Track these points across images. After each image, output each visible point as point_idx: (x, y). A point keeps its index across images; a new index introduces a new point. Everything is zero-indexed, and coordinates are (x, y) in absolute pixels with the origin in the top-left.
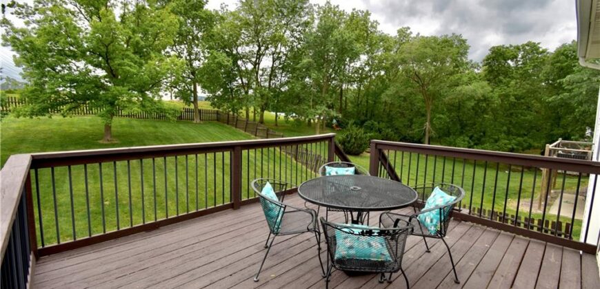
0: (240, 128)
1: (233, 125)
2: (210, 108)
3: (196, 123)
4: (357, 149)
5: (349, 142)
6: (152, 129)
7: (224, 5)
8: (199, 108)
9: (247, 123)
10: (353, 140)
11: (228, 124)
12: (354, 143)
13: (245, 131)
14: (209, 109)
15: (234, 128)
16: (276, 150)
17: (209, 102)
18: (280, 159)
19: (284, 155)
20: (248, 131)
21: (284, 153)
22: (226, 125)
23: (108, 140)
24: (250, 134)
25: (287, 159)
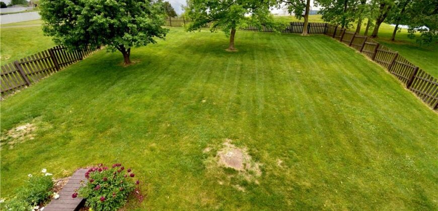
0: (344, 41)
1: (338, 38)
2: (322, 22)
3: (305, 36)
6: (265, 41)
8: (309, 21)
9: (354, 37)
11: (334, 37)
13: (351, 45)
14: (319, 22)
15: (339, 41)
16: (382, 71)
17: (321, 16)
18: (385, 82)
19: (392, 78)
20: (354, 46)
21: (393, 76)
22: (332, 38)
23: (231, 49)
24: (355, 49)
25: (396, 84)
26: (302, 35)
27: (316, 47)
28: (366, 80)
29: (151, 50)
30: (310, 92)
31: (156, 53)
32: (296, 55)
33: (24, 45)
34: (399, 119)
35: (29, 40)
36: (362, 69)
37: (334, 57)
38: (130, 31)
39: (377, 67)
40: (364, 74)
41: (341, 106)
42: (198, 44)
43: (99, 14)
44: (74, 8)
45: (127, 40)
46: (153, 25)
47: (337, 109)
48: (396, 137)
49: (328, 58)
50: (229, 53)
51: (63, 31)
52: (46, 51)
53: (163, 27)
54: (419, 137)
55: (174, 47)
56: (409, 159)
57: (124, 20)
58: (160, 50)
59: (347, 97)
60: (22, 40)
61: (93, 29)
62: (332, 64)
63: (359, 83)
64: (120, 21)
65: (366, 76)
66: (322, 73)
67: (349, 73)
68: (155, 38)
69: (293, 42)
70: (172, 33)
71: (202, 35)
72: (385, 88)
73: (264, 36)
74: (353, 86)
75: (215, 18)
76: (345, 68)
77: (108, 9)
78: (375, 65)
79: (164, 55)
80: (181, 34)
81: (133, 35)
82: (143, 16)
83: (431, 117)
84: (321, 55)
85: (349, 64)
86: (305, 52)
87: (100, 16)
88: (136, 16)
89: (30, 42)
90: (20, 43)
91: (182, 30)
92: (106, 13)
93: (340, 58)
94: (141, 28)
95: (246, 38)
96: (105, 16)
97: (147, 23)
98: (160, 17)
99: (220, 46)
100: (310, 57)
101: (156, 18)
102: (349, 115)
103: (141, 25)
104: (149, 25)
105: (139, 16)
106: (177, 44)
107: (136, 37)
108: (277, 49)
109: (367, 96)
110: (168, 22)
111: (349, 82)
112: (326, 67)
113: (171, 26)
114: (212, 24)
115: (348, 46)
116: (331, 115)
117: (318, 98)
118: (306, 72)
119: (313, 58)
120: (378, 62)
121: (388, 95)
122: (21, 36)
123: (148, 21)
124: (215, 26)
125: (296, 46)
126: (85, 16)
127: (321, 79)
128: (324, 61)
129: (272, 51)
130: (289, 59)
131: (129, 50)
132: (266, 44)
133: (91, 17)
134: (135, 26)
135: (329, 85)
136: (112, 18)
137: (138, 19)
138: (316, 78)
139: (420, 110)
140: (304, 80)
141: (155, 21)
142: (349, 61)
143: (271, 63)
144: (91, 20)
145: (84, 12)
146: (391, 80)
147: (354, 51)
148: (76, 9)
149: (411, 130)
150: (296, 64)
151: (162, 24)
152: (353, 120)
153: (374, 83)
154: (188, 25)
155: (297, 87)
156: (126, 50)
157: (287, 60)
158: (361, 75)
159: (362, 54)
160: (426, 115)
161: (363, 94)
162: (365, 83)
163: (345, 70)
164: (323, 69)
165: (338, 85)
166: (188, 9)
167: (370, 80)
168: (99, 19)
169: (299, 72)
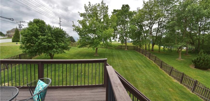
0: (140, 52)
1: (138, 51)
2: (133, 45)
3: (126, 50)
4: (204, 66)
5: (199, 62)
6: (110, 52)
7: (138, 8)
8: (127, 45)
9: (143, 51)
10: (202, 61)
11: (137, 51)
12: (202, 63)
13: (142, 54)
14: (131, 45)
15: (138, 52)
16: (152, 62)
17: (132, 43)
18: (153, 67)
19: (156, 65)
20: (143, 54)
21: (156, 64)
22: (136, 51)
23: (96, 55)
24: (144, 55)
25: (157, 67)
26: (125, 50)
27: (130, 55)
28: (146, 66)
29: (63, 55)
30: (124, 70)
31: (64, 56)
32: (121, 57)
33: (5, 53)
34: (154, 79)
35: (8, 51)
36: (145, 62)
37: (135, 58)
38: (55, 48)
39: (151, 61)
40: (145, 64)
41: (134, 74)
42: (83, 53)
43: (45, 42)
44: (35, 40)
45: (54, 51)
46: (65, 46)
47: (132, 75)
48: (152, 84)
49: (133, 58)
50: (95, 56)
51: (28, 48)
52: (17, 55)
53: (69, 47)
54: (160, 84)
55: (72, 54)
56: (155, 91)
57: (54, 44)
58: (66, 55)
59: (137, 71)
60: (5, 51)
61: (41, 47)
62: (134, 60)
63: (143, 67)
64: (52, 44)
65: (146, 64)
66: (130, 63)
67: (140, 63)
68: (65, 50)
69: (121, 52)
70: (72, 49)
71: (85, 50)
72: (152, 69)
73: (110, 50)
74: (140, 68)
75: (90, 43)
76: (139, 62)
77: (48, 40)
78: (150, 61)
79: (68, 57)
80: (76, 49)
81: (56, 50)
82: (61, 43)
83: (167, 78)
84: (130, 57)
85: (140, 60)
86: (125, 56)
87: (45, 43)
88: (59, 43)
89: (9, 52)
90: (4, 52)
91: (77, 48)
92: (48, 41)
93: (137, 58)
94: (60, 47)
95: (103, 51)
96: (47, 43)
97: (62, 45)
98: (68, 43)
99: (92, 54)
100: (126, 58)
101: (66, 43)
102: (136, 77)
103: (60, 46)
104: (63, 45)
105: (60, 43)
106: (74, 53)
107: (58, 50)
108: (114, 55)
109: (144, 71)
110: (71, 45)
111: (139, 67)
112: (131, 61)
113: (72, 46)
114: (88, 46)
115: (141, 54)
116: (130, 78)
117: (126, 72)
118: (124, 63)
119: (127, 58)
120: (151, 60)
121: (153, 71)
122: (5, 49)
123: (63, 44)
124: (90, 46)
125: (122, 54)
126: (39, 43)
127: (128, 66)
128: (131, 59)
129: (112, 55)
130: (118, 58)
131: (53, 55)
132: (110, 53)
133: (42, 43)
134: (58, 46)
135: (131, 67)
136: (49, 44)
137: (59, 44)
138: (127, 65)
139: (164, 76)
140: (122, 66)
141: (65, 44)
142: (141, 59)
143: (111, 60)
144: (41, 44)
145: (39, 41)
146: (155, 66)
147: (143, 56)
148: (36, 40)
149: (158, 82)
150: (121, 60)
151: (68, 45)
152: (137, 79)
153: (149, 67)
154: (79, 46)
155: (119, 68)
156: (52, 55)
157: (117, 59)
158: (144, 64)
159: (146, 57)
160: (166, 77)
161: (143, 70)
162: (145, 67)
163: (138, 62)
164: (130, 62)
165: (134, 68)
166: (79, 40)
167: (147, 66)
168: (44, 44)
169: (121, 63)
